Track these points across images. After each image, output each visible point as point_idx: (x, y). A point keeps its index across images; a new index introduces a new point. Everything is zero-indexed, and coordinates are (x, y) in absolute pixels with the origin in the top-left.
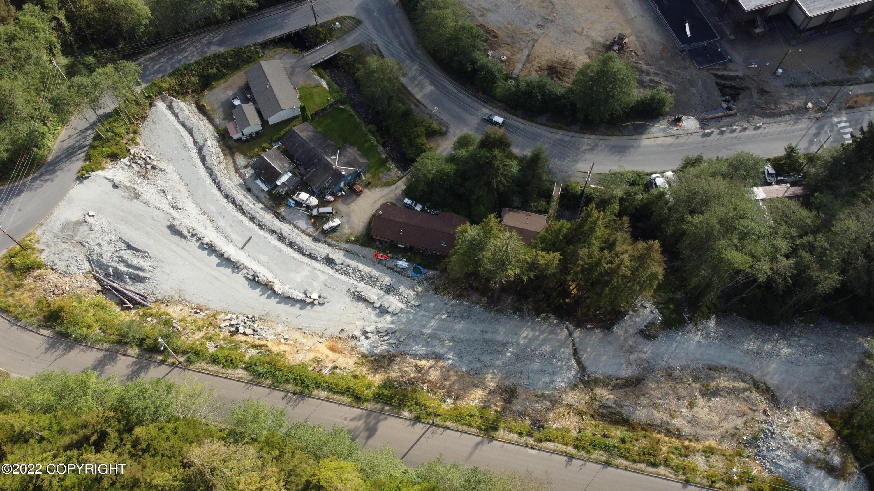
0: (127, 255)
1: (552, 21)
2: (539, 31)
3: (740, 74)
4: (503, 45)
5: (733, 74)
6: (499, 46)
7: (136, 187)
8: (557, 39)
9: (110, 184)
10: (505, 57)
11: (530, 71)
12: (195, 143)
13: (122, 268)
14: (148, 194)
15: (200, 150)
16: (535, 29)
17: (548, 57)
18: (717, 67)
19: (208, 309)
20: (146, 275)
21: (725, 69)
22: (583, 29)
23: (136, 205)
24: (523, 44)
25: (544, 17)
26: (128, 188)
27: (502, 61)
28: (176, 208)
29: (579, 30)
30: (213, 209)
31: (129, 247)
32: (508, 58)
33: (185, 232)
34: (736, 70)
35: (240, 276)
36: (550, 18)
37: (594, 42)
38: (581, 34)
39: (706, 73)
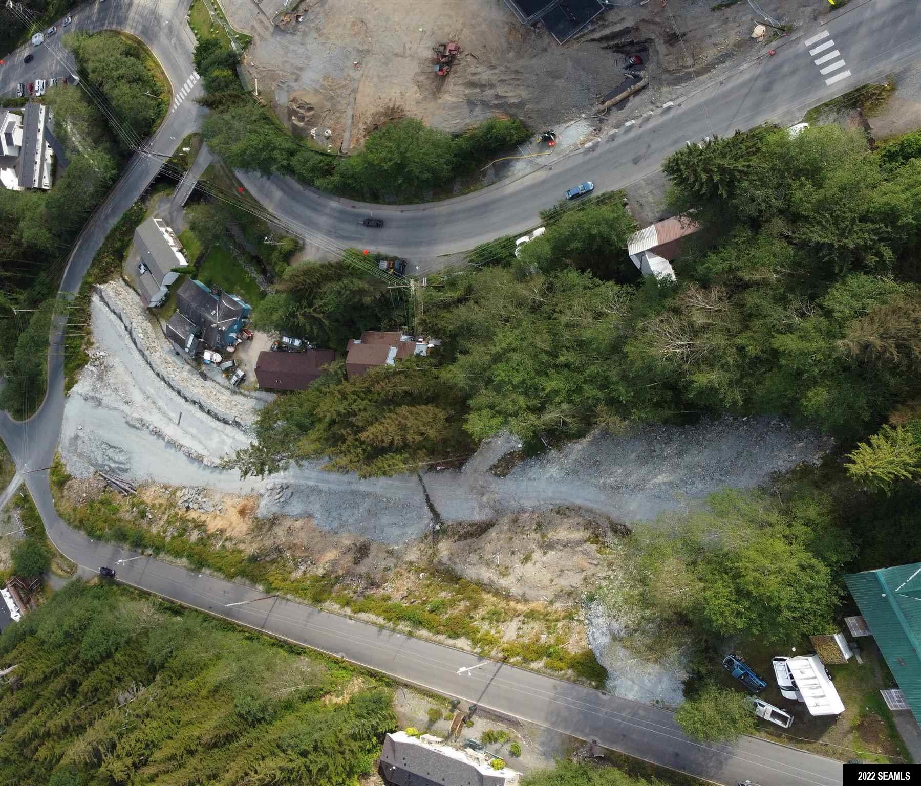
0: (110, 452)
1: (368, 51)
2: (356, 75)
3: (629, 23)
4: (324, 114)
5: (618, 28)
6: (320, 116)
7: (97, 395)
8: (379, 76)
9: (82, 398)
10: (329, 131)
11: (358, 140)
12: (126, 327)
13: (113, 465)
14: (106, 398)
15: (131, 334)
16: (352, 73)
17: (372, 110)
18: (590, 27)
19: (170, 487)
20: (127, 467)
21: (604, 26)
22: (404, 46)
23: (101, 411)
24: (343, 102)
25: (359, 51)
26: (93, 398)
27: (328, 138)
28: (127, 403)
29: (399, 50)
30: (152, 391)
31: (111, 447)
32: (333, 131)
33: (138, 425)
34: (623, 19)
35: (181, 453)
36: (365, 47)
37: (422, 62)
38: (403, 56)
39: (576, 46)
